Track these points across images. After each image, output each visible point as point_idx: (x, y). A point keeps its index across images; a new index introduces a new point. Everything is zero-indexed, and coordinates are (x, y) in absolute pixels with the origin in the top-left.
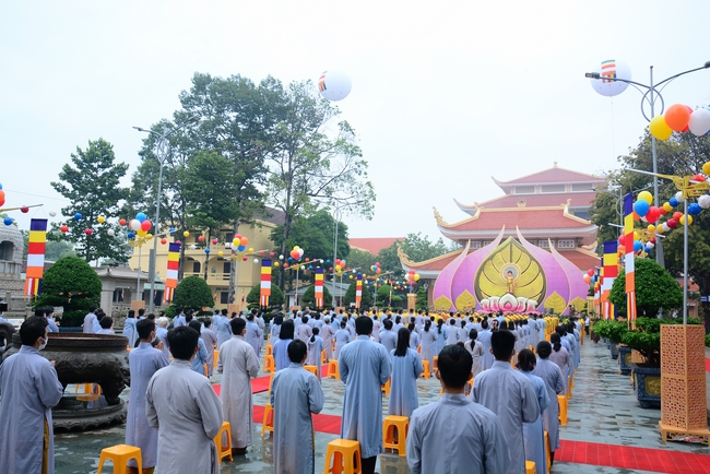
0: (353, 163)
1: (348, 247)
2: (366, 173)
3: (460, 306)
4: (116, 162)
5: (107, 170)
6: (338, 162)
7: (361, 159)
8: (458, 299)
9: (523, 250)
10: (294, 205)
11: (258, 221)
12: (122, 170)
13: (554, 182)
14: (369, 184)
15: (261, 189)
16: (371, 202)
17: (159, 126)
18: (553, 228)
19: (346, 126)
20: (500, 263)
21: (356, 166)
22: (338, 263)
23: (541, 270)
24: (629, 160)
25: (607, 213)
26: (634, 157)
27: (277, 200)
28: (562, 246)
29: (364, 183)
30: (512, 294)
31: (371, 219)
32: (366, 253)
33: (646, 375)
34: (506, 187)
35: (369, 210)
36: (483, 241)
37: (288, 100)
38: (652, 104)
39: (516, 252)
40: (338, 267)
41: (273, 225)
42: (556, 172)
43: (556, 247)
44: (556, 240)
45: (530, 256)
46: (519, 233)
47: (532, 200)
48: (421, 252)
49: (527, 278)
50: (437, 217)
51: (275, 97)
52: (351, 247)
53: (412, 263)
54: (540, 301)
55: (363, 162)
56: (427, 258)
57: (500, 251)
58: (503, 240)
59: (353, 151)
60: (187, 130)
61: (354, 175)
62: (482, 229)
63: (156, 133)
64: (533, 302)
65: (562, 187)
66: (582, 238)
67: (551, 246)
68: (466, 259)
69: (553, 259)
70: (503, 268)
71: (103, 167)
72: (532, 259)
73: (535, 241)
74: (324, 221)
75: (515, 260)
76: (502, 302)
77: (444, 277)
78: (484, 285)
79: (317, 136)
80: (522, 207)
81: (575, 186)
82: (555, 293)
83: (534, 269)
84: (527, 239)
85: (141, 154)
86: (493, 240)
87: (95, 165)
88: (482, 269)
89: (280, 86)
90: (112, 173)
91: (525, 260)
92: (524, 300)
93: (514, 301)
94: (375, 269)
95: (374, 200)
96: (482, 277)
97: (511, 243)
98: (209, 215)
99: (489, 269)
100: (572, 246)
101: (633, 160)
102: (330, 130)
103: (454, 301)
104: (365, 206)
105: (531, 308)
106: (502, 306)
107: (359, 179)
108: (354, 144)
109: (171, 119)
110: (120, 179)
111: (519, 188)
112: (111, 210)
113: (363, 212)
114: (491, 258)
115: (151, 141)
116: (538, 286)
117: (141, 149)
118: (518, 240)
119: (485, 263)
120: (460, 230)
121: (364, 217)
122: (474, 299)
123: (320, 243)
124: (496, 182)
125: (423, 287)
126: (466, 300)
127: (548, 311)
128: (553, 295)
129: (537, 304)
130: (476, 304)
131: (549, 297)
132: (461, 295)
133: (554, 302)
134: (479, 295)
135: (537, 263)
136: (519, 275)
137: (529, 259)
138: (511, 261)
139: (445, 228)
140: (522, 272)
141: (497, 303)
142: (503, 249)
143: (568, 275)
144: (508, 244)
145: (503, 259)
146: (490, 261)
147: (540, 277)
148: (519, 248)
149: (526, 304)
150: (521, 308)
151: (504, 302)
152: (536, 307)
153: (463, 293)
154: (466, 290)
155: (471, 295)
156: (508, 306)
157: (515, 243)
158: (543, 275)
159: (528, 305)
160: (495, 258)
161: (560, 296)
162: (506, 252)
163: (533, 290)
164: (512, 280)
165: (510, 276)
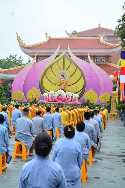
8: (28, 93)
9: (72, 62)
18: (92, 49)
20: (57, 70)
23: (82, 75)
28: (98, 61)
30: (63, 90)
39: (67, 63)
42: (99, 29)
43: (94, 61)
44: (94, 57)
45: (76, 65)
49: (73, 80)
50: (19, 39)
54: (81, 95)
57: (57, 62)
64: (77, 95)
66: (110, 57)
68: (34, 67)
69: (91, 67)
70: (58, 73)
72: (77, 67)
73: (81, 57)
75: (66, 68)
76: (56, 95)
78: (46, 84)
80: (75, 37)
81: (109, 37)
82: (91, 90)
83: (78, 74)
88: (45, 74)
91: (72, 68)
92: (70, 94)
93: (64, 94)
96: (45, 81)
97: (64, 57)
99: (50, 74)
100: (104, 61)
103: (25, 94)
105: (75, 100)
106: (56, 98)
114: (51, 66)
116: (80, 85)
119: (47, 69)
122: (39, 93)
126: (34, 93)
127: (86, 101)
128: (90, 91)
129: (79, 96)
130: (41, 96)
131: (88, 93)
132: (31, 90)
133: (91, 96)
134: (42, 90)
135: (80, 70)
136: (68, 78)
137: (75, 67)
138: (63, 69)
139: (24, 48)
140: (71, 75)
141: (53, 95)
142: (58, 60)
143: (100, 78)
144: (62, 57)
145: (59, 67)
146: (50, 68)
147: (82, 79)
148: (69, 60)
149: (72, 97)
150: (68, 99)
151: (57, 95)
152: (79, 98)
153: (32, 89)
154: (34, 87)
155: (37, 90)
156: (60, 98)
157: (66, 56)
158: (84, 78)
159: (73, 98)
160: (53, 66)
161: (94, 92)
162: (61, 62)
163: (77, 88)
164: (64, 80)
165: (63, 78)
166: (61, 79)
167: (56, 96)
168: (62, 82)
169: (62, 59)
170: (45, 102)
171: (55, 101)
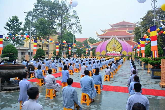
0: (77, 20)
1: (75, 40)
2: (80, 23)
3: (102, 54)
4: (19, 21)
5: (17, 23)
6: (73, 20)
7: (78, 19)
8: (102, 52)
10: (63, 31)
11: (54, 35)
12: (21, 23)
13: (124, 25)
14: (80, 25)
15: (55, 27)
16: (81, 30)
17: (29, 12)
18: (124, 35)
19: (75, 11)
20: (112, 44)
21: (77, 21)
22: (74, 44)
23: (121, 45)
24: (143, 19)
25: (138, 32)
26: (144, 18)
27: (59, 30)
28: (126, 39)
29: (79, 25)
31: (81, 34)
32: (80, 42)
33: (154, 71)
34: (112, 26)
35: (81, 31)
36: (108, 39)
37: (60, 5)
38: (154, 4)
39: (115, 41)
40: (74, 45)
41: (58, 36)
42: (124, 22)
43: (125, 40)
44: (125, 38)
45: (119, 42)
46: (116, 37)
47: (119, 29)
48: (93, 41)
49: (118, 47)
50: (97, 33)
51: (57, 4)
52: (76, 40)
53: (91, 44)
54: (121, 52)
55: (79, 20)
56: (94, 43)
57: (112, 41)
58: (112, 38)
59: (77, 17)
60: (36, 13)
61: (77, 23)
62: (107, 36)
63: (29, 14)
64: (119, 53)
65: (125, 26)
66: (131, 38)
67: (124, 40)
68: (104, 43)
69: (124, 43)
70: (112, 45)
71: (16, 23)
72: (119, 43)
73: (120, 38)
74: (70, 34)
75: (115, 43)
76: (112, 53)
77: (99, 47)
78: (108, 49)
79: (68, 14)
80: (116, 30)
81: (128, 26)
82: (124, 51)
83: (119, 45)
84: (118, 38)
85: (25, 19)
86: (110, 38)
87: (14, 22)
88: (107, 45)
89: (58, 2)
90: (19, 24)
91: (117, 43)
92: (117, 52)
93: (115, 52)
94: (83, 45)
95: (82, 29)
96: (108, 48)
97: (114, 39)
98: (43, 34)
99: (109, 45)
100: (128, 40)
101: (144, 19)
102: (71, 12)
103: (101, 53)
104: (80, 31)
105: (119, 54)
107: (78, 24)
108: (77, 16)
109: (32, 11)
110: (21, 25)
111: (115, 26)
112: (19, 33)
113: (79, 32)
114: (109, 43)
115: (27, 16)
116: (120, 49)
117: (25, 18)
118: (116, 38)
119: (108, 44)
120: (102, 36)
121: (80, 33)
122: (106, 52)
123: (69, 40)
124: (110, 25)
125: (94, 49)
126: (104, 52)
127: (123, 55)
129: (120, 53)
130: (106, 53)
131: (123, 52)
133: (124, 53)
134: (107, 51)
135: (120, 43)
136: (116, 47)
138: (114, 43)
139: (98, 36)
142: (112, 40)
143: (128, 46)
147: (121, 47)
150: (116, 54)
152: (120, 54)
154: (104, 50)
156: (113, 54)
158: (122, 46)
160: (110, 42)
162: (113, 41)
163: (119, 50)
164: (114, 47)
170: (108, 55)
171: (112, 55)
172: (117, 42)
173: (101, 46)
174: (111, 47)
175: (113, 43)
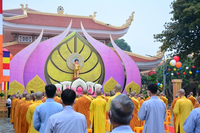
8: (29, 84)
9: (86, 43)
20: (66, 52)
23: (100, 60)
39: (80, 44)
49: (88, 66)
57: (66, 42)
70: (69, 57)
75: (78, 51)
80: (61, 14)
83: (94, 59)
88: (50, 57)
91: (87, 51)
92: (92, 84)
97: (75, 37)
99: (56, 57)
106: (74, 89)
114: (58, 48)
116: (97, 72)
119: (53, 52)
128: (110, 80)
131: (107, 82)
132: (32, 80)
135: (97, 54)
137: (90, 50)
138: (75, 51)
140: (85, 60)
141: (70, 87)
142: (68, 40)
144: (72, 37)
145: (69, 49)
146: (57, 51)
147: (99, 66)
148: (82, 41)
149: (94, 87)
151: (76, 86)
153: (34, 78)
154: (37, 76)
155: (41, 80)
156: (79, 89)
157: (78, 36)
158: (102, 63)
159: (95, 89)
160: (61, 48)
161: (115, 81)
162: (71, 43)
163: (93, 76)
164: (79, 67)
165: (78, 64)
166: (76, 65)
167: (74, 87)
168: (77, 68)
169: (73, 39)
172: (87, 48)
173: (29, 61)
174: (63, 65)
175: (72, 49)
